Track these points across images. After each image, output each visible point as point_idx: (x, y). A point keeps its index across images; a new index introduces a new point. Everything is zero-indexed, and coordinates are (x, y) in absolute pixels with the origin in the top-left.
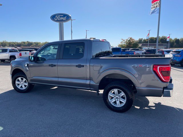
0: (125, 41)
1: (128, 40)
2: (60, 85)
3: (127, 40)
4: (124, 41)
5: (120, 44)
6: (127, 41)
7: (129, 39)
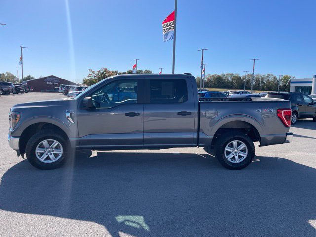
0: (96, 73)
1: (102, 72)
2: (145, 145)
3: (99, 71)
4: (94, 73)
5: (87, 78)
6: (99, 74)
7: (103, 70)
